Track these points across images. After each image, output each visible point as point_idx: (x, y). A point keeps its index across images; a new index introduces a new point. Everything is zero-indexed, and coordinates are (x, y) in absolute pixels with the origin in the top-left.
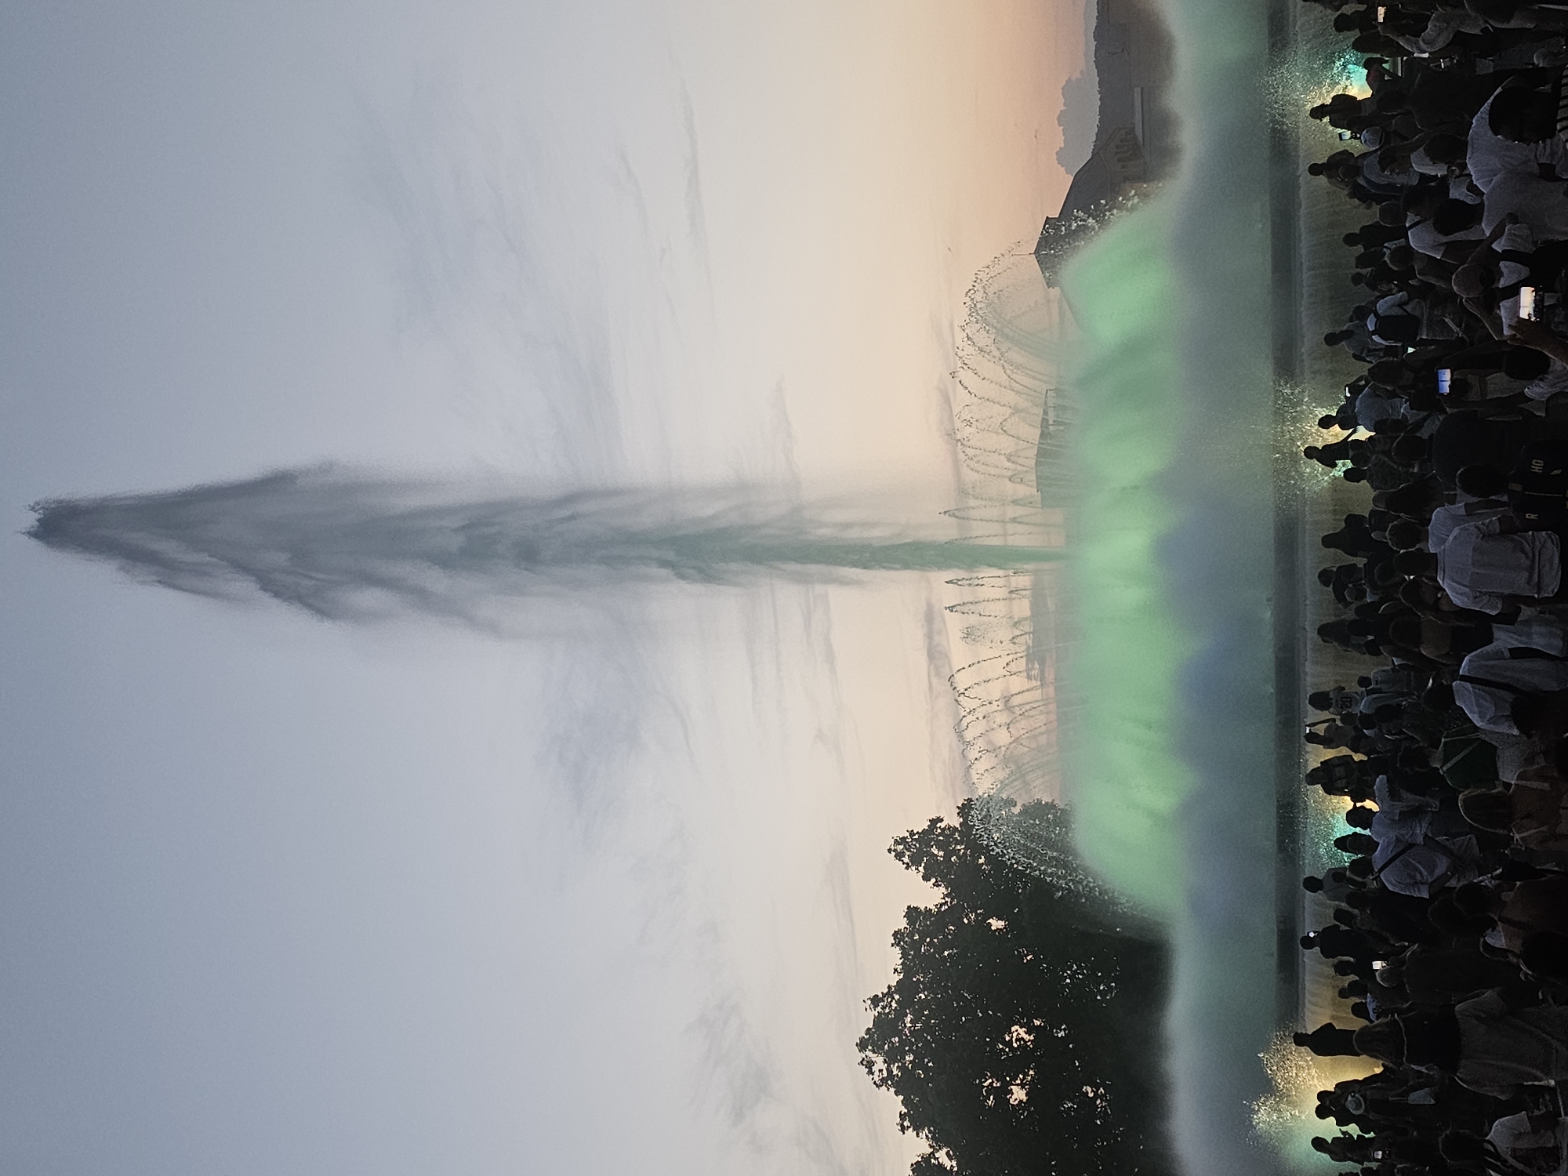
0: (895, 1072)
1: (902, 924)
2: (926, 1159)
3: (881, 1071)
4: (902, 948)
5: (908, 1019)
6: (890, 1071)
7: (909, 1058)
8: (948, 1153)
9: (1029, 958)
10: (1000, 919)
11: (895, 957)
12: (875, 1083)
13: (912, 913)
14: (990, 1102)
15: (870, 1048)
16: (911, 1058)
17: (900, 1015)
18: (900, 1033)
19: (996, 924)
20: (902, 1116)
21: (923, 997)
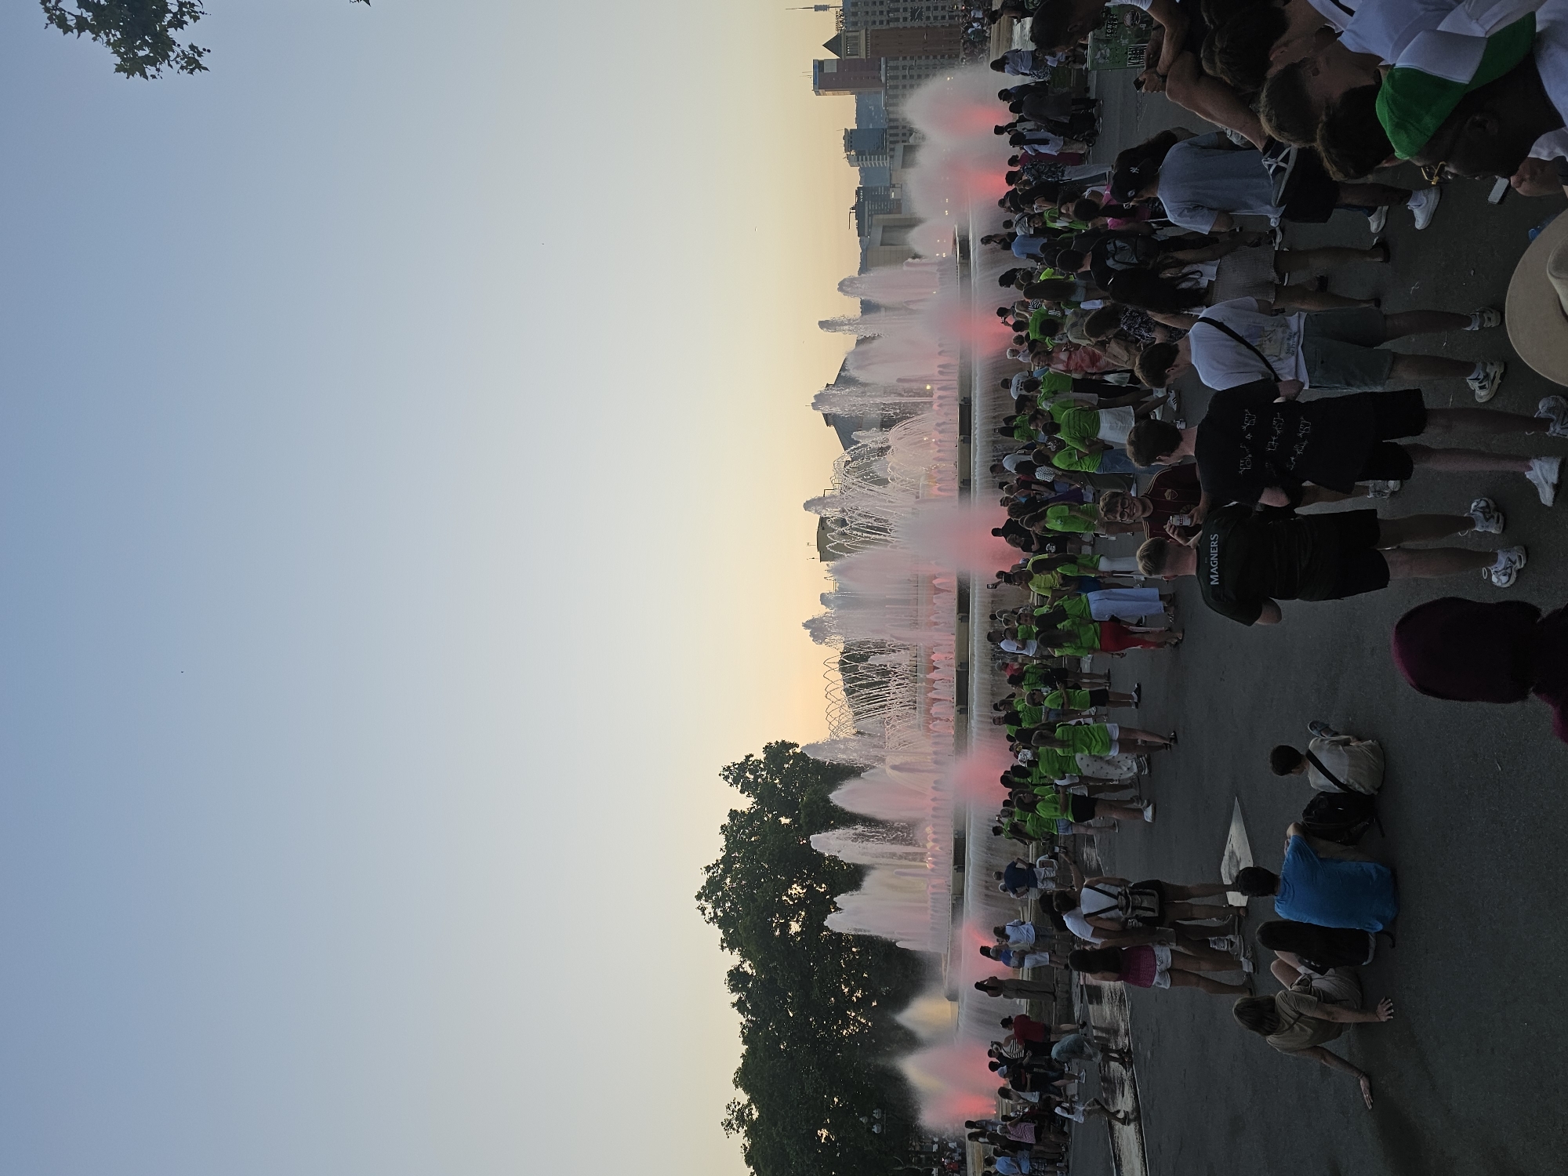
0: (719, 914)
1: (727, 820)
2: (737, 969)
3: (710, 913)
4: (726, 835)
5: (728, 880)
6: (715, 913)
7: (728, 904)
8: (750, 965)
9: (805, 841)
10: (787, 818)
11: (721, 841)
12: (706, 921)
13: (733, 814)
14: (777, 933)
15: (704, 898)
16: (729, 905)
17: (723, 878)
18: (721, 889)
19: (784, 820)
20: (722, 941)
21: (738, 866)
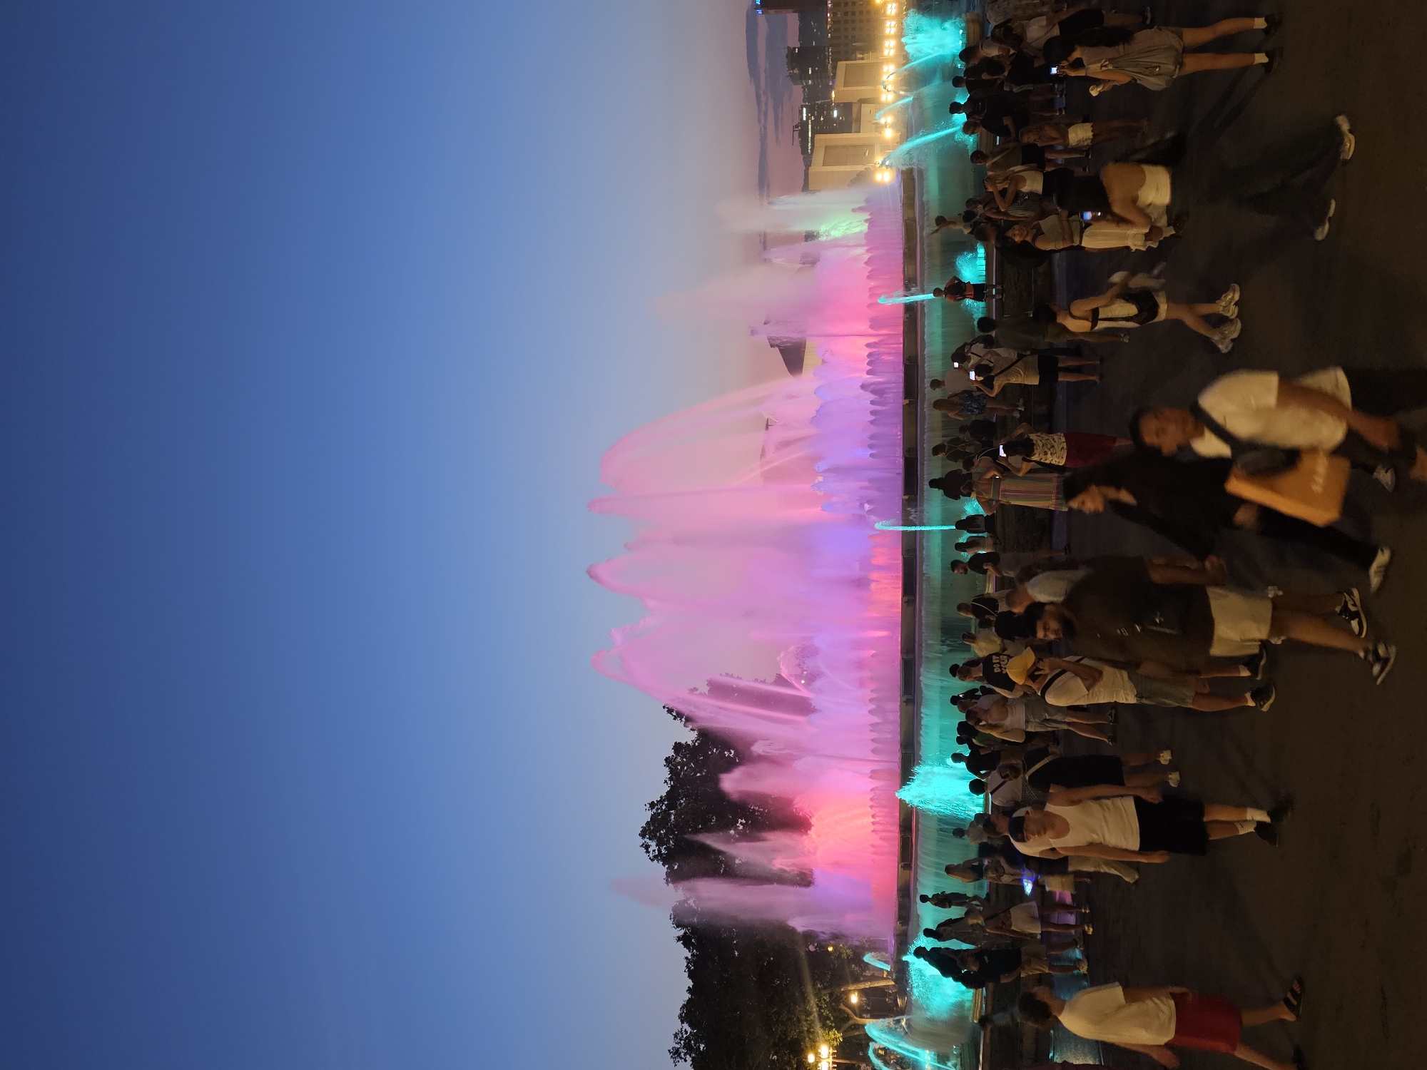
0: (663, 852)
1: (671, 753)
3: (654, 851)
4: (670, 768)
5: (673, 817)
6: (659, 851)
7: (672, 842)
11: (666, 773)
12: (650, 858)
13: (678, 747)
15: (647, 836)
17: (666, 814)
18: (665, 826)
21: (682, 802)
